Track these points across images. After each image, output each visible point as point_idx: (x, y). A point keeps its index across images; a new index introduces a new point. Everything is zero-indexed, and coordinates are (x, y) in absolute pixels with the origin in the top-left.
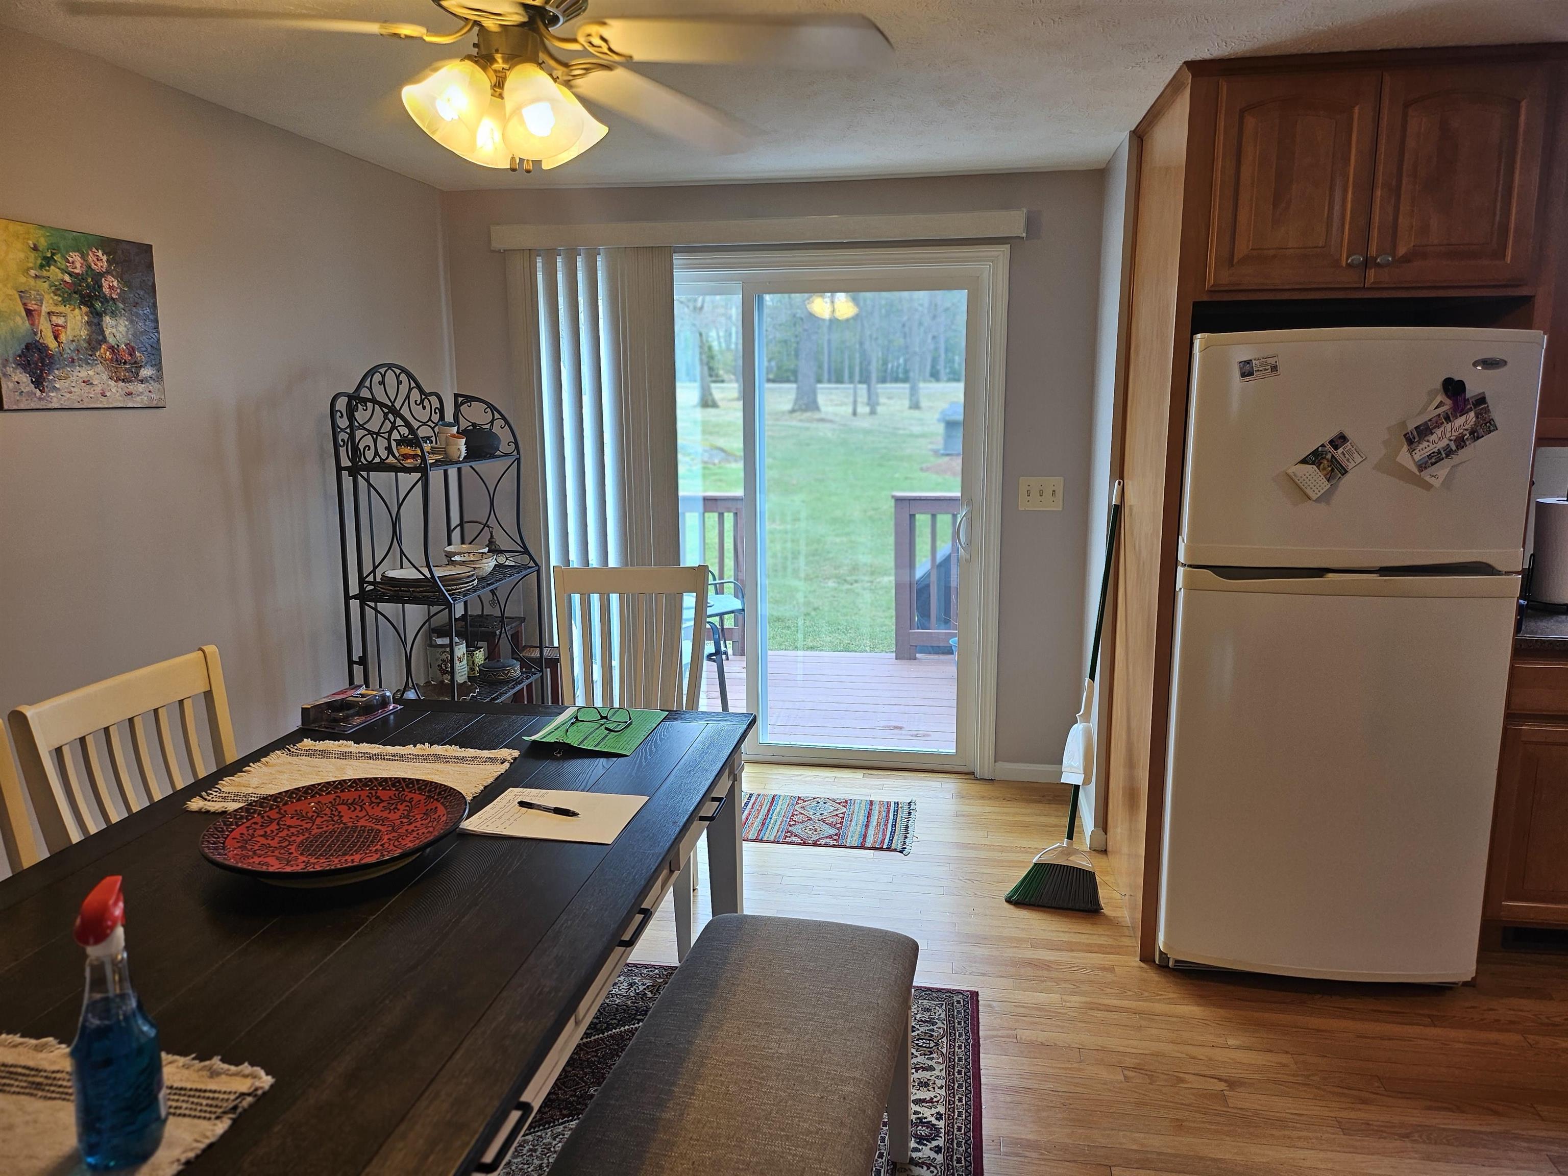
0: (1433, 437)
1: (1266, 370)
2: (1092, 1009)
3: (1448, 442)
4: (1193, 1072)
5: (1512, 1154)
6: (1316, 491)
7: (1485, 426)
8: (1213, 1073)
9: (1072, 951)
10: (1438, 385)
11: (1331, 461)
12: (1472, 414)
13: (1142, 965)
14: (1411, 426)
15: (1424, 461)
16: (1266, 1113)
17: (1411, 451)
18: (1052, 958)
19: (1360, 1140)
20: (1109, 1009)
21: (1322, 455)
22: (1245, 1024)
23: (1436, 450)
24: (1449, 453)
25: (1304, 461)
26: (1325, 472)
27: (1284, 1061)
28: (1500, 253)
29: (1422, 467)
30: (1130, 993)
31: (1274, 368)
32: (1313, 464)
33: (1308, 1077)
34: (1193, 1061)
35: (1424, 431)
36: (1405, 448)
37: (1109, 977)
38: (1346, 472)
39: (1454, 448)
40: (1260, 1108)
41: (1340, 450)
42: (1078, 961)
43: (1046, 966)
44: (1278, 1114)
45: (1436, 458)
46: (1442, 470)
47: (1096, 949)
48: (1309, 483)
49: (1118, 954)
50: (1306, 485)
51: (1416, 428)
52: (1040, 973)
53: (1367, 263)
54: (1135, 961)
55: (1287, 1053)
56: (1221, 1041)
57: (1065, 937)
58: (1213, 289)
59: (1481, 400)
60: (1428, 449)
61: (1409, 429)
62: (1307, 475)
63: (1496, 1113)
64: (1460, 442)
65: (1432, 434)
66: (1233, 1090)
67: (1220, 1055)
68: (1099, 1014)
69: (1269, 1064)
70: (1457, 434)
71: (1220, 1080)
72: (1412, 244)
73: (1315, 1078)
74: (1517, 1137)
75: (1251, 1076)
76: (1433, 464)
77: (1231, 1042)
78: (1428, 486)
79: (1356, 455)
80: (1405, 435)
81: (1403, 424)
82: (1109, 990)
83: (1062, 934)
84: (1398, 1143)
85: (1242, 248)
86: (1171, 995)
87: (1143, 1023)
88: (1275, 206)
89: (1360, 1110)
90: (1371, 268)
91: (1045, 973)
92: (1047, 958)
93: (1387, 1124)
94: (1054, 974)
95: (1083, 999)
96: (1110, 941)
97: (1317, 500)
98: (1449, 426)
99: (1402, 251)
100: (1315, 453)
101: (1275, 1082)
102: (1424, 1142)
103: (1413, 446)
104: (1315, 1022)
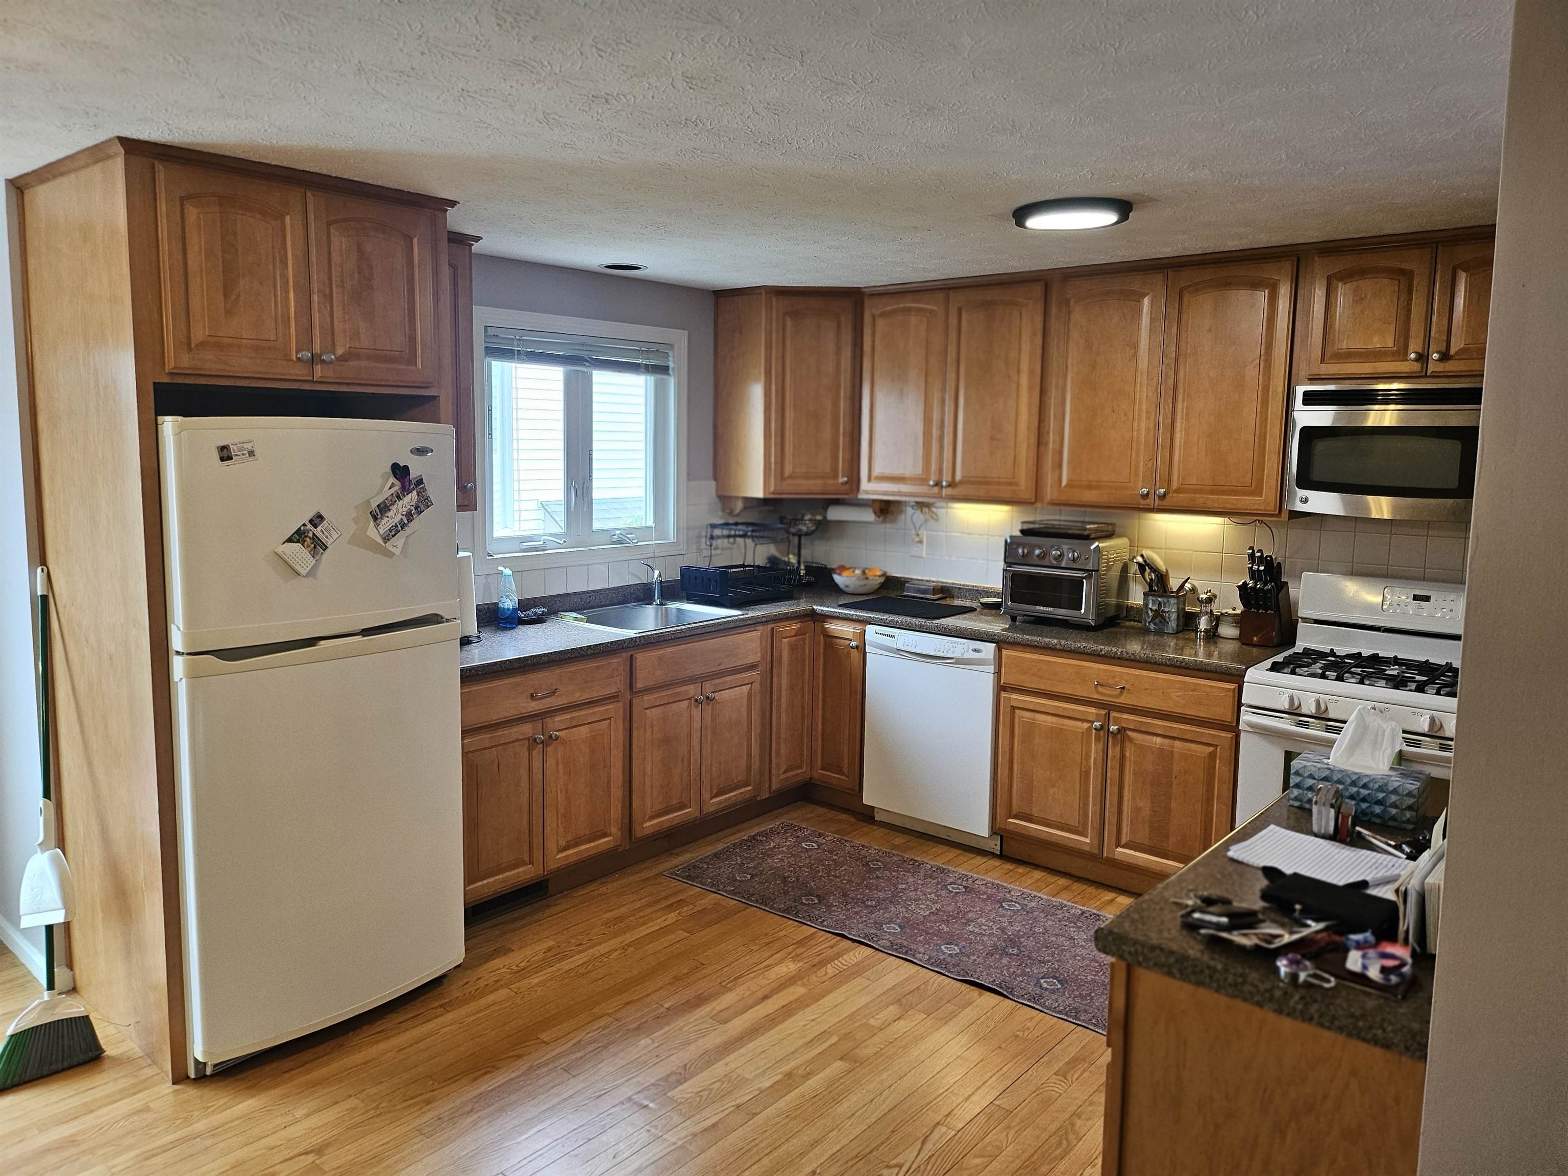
0: (390, 514)
1: (243, 454)
2: (147, 1159)
3: (401, 517)
4: (279, 1161)
5: (541, 1082)
6: (305, 567)
7: (424, 503)
8: (297, 1151)
9: (92, 1111)
10: (388, 469)
11: (313, 539)
12: (415, 493)
13: (177, 1087)
14: (374, 505)
15: (386, 534)
16: (359, 1159)
17: (377, 526)
18: (73, 1131)
19: (440, 1136)
20: (164, 1149)
21: (305, 533)
22: (302, 1092)
23: (394, 524)
24: (403, 526)
25: (290, 540)
26: (309, 549)
27: (353, 1105)
28: (412, 360)
29: (386, 539)
30: (179, 1121)
31: (251, 453)
32: (298, 542)
33: (377, 1107)
34: (273, 1151)
35: (384, 508)
36: (372, 523)
37: (149, 1117)
38: (327, 547)
39: (406, 522)
40: (353, 1157)
41: (319, 528)
42: (106, 1118)
43: (71, 1141)
44: (371, 1153)
45: (394, 531)
46: (399, 541)
47: (119, 1097)
48: (298, 560)
49: (146, 1089)
50: (295, 563)
51: (378, 506)
52: (66, 1154)
53: (313, 360)
54: (168, 1087)
55: (350, 1096)
56: (289, 1118)
57: (77, 1101)
58: (175, 371)
59: (420, 482)
60: (389, 523)
61: (373, 507)
62: (295, 552)
63: (519, 1057)
64: (409, 516)
65: (390, 510)
66: (323, 1155)
67: (295, 1131)
68: (158, 1160)
69: (342, 1114)
70: (406, 509)
71: (307, 1153)
72: (348, 346)
73: (382, 1105)
74: (539, 1067)
75: (332, 1134)
76: (393, 536)
77: (299, 1114)
78: (390, 555)
79: (333, 532)
80: (371, 513)
81: (368, 502)
82: (154, 1131)
83: (70, 1100)
84: (470, 1119)
85: (199, 333)
86: (223, 1101)
87: (208, 1143)
88: (226, 295)
89: (429, 1110)
90: (317, 364)
91: (73, 1151)
92: (67, 1133)
93: (453, 1110)
94: (84, 1147)
95: (132, 1154)
96: (132, 1081)
97: (307, 576)
98: (400, 503)
99: (340, 351)
100: (298, 532)
101: (356, 1126)
102: (485, 1108)
103: (378, 522)
104: (358, 1057)
